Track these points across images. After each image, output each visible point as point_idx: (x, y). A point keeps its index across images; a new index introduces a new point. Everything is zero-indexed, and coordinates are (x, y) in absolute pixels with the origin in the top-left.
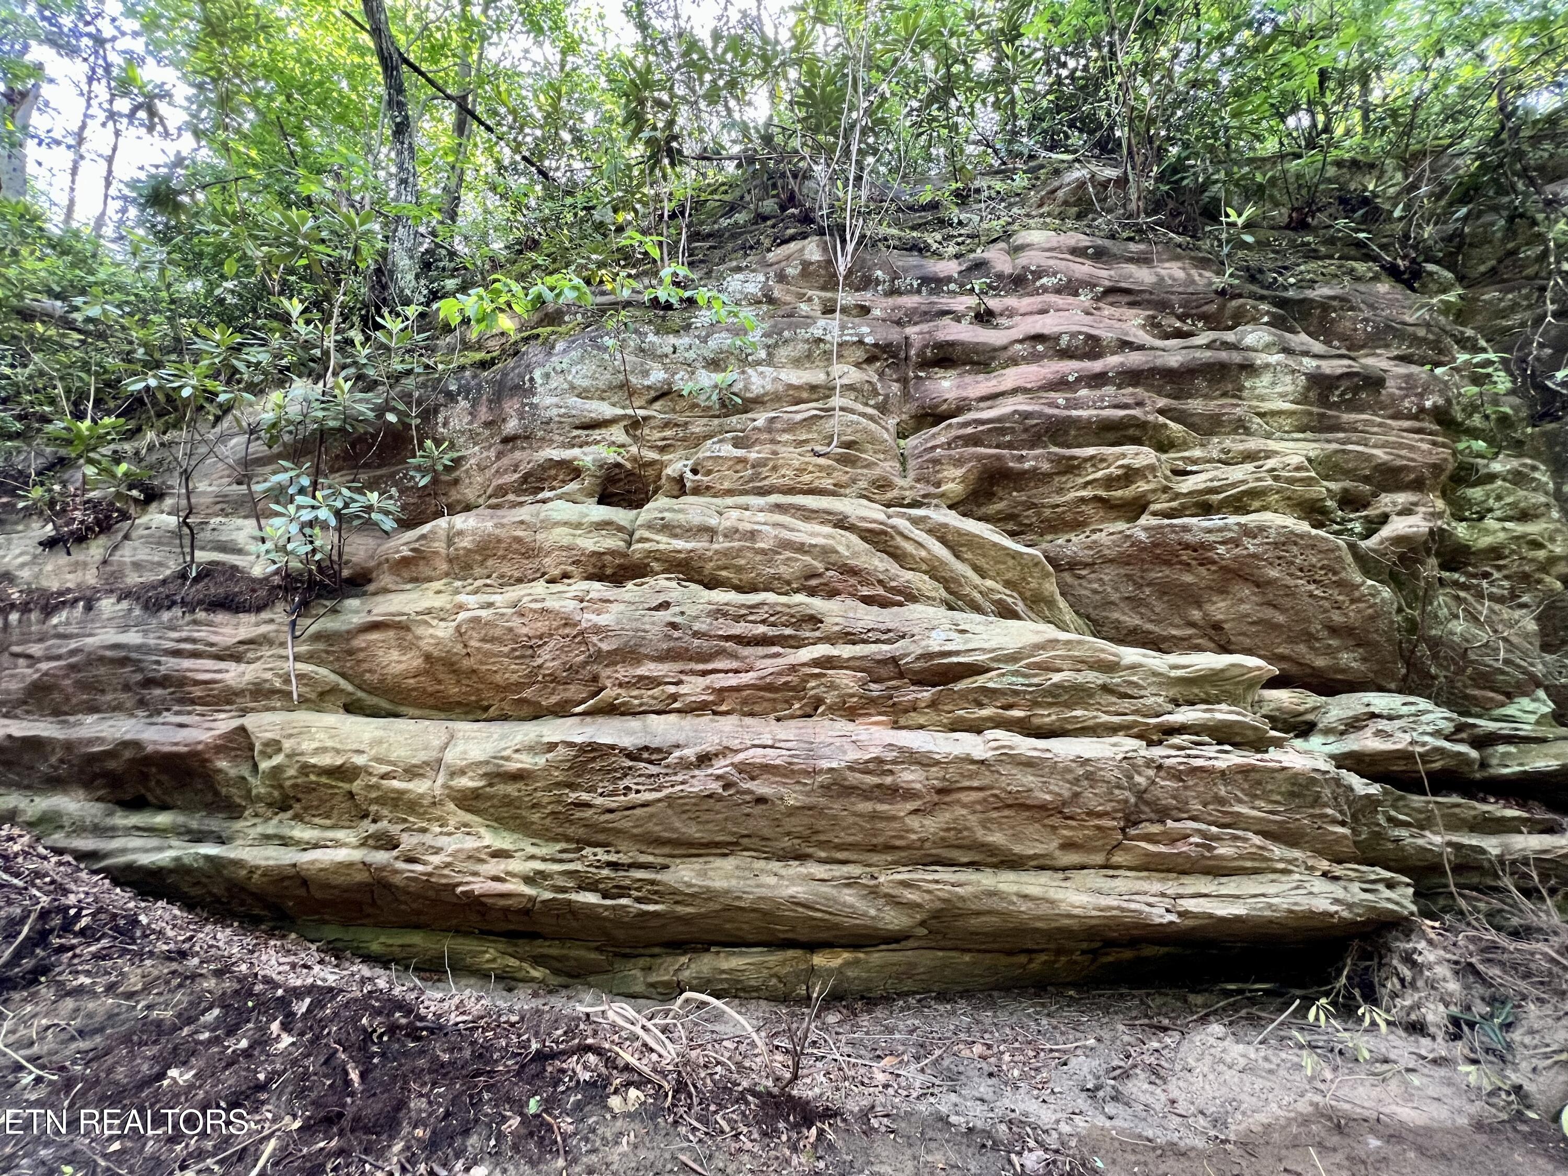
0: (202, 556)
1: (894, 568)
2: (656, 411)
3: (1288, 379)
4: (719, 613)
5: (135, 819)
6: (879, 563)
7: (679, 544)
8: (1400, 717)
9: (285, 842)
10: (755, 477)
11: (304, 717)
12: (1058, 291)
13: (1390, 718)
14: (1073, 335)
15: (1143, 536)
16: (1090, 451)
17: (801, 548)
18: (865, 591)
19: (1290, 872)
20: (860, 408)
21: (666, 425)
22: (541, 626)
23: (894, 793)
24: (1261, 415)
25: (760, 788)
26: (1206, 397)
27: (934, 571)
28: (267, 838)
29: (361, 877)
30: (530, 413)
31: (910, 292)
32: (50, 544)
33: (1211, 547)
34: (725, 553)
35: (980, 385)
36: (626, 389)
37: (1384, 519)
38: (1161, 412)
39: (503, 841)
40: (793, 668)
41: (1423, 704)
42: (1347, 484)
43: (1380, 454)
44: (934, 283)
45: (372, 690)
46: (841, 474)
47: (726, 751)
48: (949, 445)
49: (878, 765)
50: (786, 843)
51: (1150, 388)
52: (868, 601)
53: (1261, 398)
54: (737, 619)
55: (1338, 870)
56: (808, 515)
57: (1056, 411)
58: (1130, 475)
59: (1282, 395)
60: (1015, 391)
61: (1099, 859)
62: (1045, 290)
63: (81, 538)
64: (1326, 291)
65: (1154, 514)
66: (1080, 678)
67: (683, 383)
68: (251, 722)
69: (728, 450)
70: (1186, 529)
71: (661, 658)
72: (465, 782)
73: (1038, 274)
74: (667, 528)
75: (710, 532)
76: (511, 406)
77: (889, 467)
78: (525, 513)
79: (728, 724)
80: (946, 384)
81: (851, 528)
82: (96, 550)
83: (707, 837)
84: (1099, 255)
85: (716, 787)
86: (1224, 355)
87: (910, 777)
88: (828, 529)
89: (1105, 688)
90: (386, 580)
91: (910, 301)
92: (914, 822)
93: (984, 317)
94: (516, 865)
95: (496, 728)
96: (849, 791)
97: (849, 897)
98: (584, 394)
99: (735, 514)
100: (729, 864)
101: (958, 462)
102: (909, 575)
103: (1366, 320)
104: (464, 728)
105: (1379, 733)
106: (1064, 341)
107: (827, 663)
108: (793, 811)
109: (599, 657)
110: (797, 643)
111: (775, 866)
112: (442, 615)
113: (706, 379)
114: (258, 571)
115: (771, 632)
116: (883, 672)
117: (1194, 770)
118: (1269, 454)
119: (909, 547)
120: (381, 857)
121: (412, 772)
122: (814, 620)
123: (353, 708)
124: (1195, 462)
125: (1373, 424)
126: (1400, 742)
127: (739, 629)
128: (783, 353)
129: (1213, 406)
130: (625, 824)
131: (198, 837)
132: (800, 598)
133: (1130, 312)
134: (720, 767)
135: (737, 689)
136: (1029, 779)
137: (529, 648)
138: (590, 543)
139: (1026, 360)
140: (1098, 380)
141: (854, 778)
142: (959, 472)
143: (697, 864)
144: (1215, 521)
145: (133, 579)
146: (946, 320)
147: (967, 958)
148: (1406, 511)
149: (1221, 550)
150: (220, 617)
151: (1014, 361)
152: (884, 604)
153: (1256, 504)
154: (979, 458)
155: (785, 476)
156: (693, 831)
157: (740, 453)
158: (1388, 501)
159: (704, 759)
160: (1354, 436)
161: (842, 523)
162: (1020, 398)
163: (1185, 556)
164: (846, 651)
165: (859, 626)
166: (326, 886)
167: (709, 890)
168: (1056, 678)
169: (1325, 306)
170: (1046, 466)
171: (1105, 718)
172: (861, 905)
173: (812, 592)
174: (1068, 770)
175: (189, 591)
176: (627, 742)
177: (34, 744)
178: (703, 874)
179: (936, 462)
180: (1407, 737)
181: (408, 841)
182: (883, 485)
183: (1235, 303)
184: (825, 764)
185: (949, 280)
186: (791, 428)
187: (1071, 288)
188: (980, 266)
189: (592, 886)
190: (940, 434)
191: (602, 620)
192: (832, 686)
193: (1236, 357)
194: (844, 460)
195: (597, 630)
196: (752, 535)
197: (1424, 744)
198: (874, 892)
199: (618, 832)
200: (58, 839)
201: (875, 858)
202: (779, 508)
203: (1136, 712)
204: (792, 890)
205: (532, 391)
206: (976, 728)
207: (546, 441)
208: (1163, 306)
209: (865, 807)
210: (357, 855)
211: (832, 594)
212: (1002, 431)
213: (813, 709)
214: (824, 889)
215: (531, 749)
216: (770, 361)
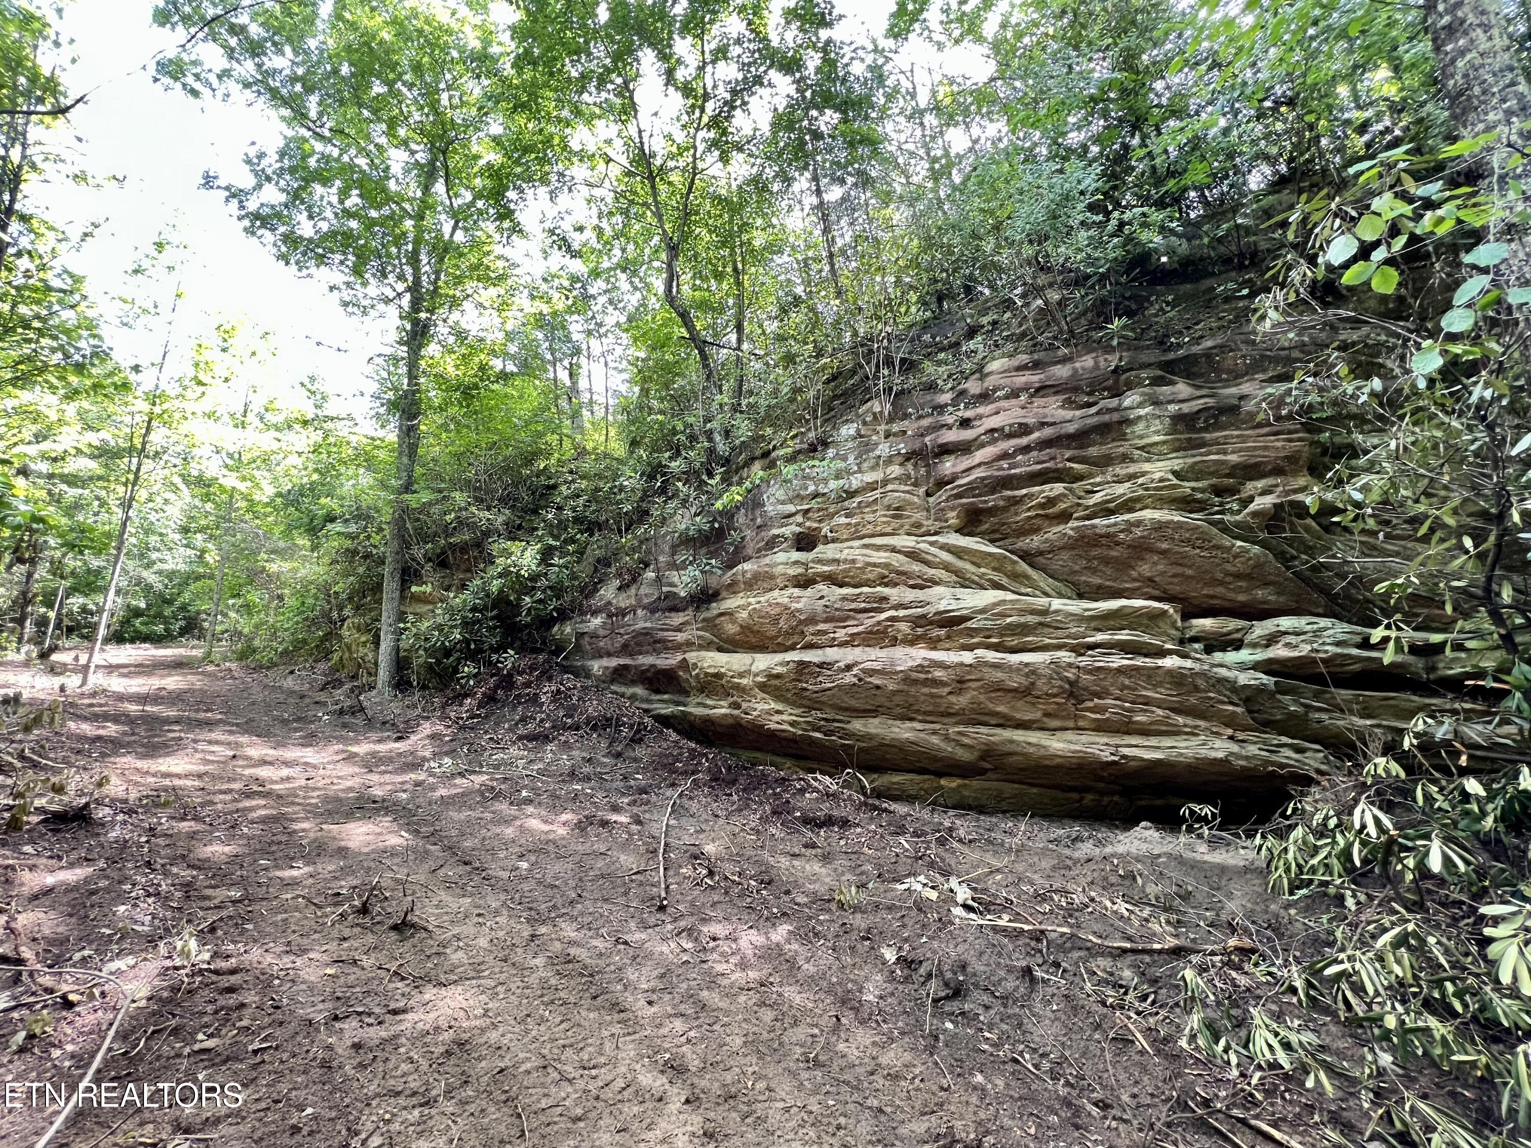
0: (665, 589)
1: (925, 569)
2: (814, 504)
3: (1157, 422)
4: (844, 599)
5: (658, 697)
6: (916, 567)
7: (826, 568)
8: (1305, 633)
9: (705, 706)
10: (856, 531)
11: (703, 653)
12: (1007, 397)
13: (1297, 634)
14: (1011, 425)
15: (1071, 533)
16: (1024, 491)
17: (874, 565)
18: (911, 582)
19: (1197, 735)
20: (903, 488)
21: (819, 510)
22: (778, 610)
23: (935, 683)
24: (1141, 448)
25: (876, 681)
26: (1101, 444)
27: (947, 567)
28: (699, 704)
29: (731, 721)
30: (764, 514)
31: (928, 415)
32: (619, 589)
33: (1114, 535)
34: (844, 571)
35: (965, 462)
36: (800, 498)
37: (1251, 499)
38: (1069, 460)
39: (780, 707)
40: (879, 623)
41: (1324, 622)
42: (1214, 481)
43: (1233, 458)
44: (940, 409)
45: (725, 641)
46: (896, 523)
47: (856, 664)
48: (947, 500)
49: (920, 668)
50: (898, 710)
51: (1061, 447)
52: (913, 587)
53: (1141, 437)
54: (853, 601)
55: (1241, 736)
56: (878, 548)
57: (1001, 473)
58: (1051, 502)
59: (1157, 432)
60: (979, 465)
61: (1071, 724)
62: (1000, 398)
63: (628, 586)
64: (1209, 343)
65: (1077, 519)
66: (1022, 620)
67: (822, 489)
68: (687, 656)
69: (843, 520)
70: (1094, 526)
71: (826, 621)
72: (759, 679)
73: (995, 390)
74: (820, 561)
75: (837, 561)
76: (758, 513)
77: (919, 516)
78: (767, 560)
79: (858, 650)
80: (948, 464)
81: (899, 552)
82: (633, 591)
83: (862, 707)
84: (1036, 365)
85: (855, 680)
86: (1106, 418)
87: (938, 674)
88: (887, 554)
89: (1040, 624)
90: (724, 594)
91: (925, 422)
92: (953, 699)
93: (965, 423)
94: (785, 717)
95: (769, 657)
96: (916, 682)
97: (935, 740)
98: (783, 503)
99: (846, 551)
100: (876, 721)
101: (953, 509)
102: (933, 571)
103: (1244, 357)
104: (758, 656)
105: (1287, 645)
106: (1007, 429)
107: (892, 619)
108: (895, 693)
109: (801, 622)
110: (880, 610)
111: (898, 723)
112: (743, 608)
113: (833, 484)
114: (683, 594)
115: (868, 606)
116: (922, 622)
117: (1099, 669)
118: (1143, 474)
119: (930, 558)
120: (736, 712)
121: (741, 675)
122: (885, 599)
123: (720, 650)
124: (1099, 484)
125: (1232, 437)
126: (1305, 650)
127: (853, 606)
128: (865, 465)
129: (1104, 449)
130: (824, 699)
131: (678, 704)
132: (879, 589)
133: (1052, 399)
134: (855, 671)
135: (858, 634)
136: (1000, 675)
137: (776, 620)
138: (793, 571)
139: (989, 443)
140: (1026, 449)
141: (914, 675)
142: (954, 514)
143: (862, 721)
144: (1112, 520)
145: (646, 601)
146: (944, 431)
147: (1035, 790)
148: (1265, 492)
149: (1122, 536)
150: (673, 614)
151: (983, 446)
152: (922, 588)
153: (1138, 506)
154: (963, 505)
155: (869, 529)
156: (853, 703)
157: (848, 520)
158: (1253, 487)
159: (849, 668)
160: (1214, 449)
161: (894, 550)
162: (982, 468)
163: (1104, 541)
164: (902, 613)
165: (906, 600)
166: (721, 725)
167: (869, 734)
168: (1009, 620)
169: (1208, 355)
170: (1002, 503)
171: (1048, 641)
172: (943, 745)
173: (886, 585)
174: (1018, 670)
175: (663, 605)
176: (816, 660)
177: (625, 667)
178: (865, 725)
179: (942, 510)
180: (1309, 648)
181: (744, 705)
182: (918, 525)
183: (1124, 377)
184: (899, 668)
185: (946, 405)
186: (869, 505)
187: (1014, 394)
188: (963, 393)
189: (818, 729)
190: (942, 495)
191: (799, 606)
192: (899, 631)
193: (1116, 417)
194: (894, 517)
195: (798, 610)
196: (853, 561)
197: (1326, 652)
198: (947, 738)
199: (823, 703)
200: (637, 704)
201: (946, 720)
202: (866, 546)
203: (1067, 637)
204: (906, 735)
205: (764, 505)
206: (971, 648)
207: (772, 527)
208: (1076, 390)
209: (926, 690)
210: (728, 711)
211: (896, 585)
212: (973, 489)
213: (894, 642)
214: (922, 735)
215: (781, 664)
216: (860, 471)
